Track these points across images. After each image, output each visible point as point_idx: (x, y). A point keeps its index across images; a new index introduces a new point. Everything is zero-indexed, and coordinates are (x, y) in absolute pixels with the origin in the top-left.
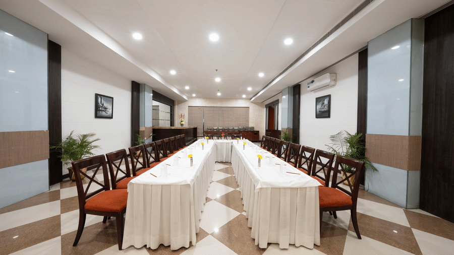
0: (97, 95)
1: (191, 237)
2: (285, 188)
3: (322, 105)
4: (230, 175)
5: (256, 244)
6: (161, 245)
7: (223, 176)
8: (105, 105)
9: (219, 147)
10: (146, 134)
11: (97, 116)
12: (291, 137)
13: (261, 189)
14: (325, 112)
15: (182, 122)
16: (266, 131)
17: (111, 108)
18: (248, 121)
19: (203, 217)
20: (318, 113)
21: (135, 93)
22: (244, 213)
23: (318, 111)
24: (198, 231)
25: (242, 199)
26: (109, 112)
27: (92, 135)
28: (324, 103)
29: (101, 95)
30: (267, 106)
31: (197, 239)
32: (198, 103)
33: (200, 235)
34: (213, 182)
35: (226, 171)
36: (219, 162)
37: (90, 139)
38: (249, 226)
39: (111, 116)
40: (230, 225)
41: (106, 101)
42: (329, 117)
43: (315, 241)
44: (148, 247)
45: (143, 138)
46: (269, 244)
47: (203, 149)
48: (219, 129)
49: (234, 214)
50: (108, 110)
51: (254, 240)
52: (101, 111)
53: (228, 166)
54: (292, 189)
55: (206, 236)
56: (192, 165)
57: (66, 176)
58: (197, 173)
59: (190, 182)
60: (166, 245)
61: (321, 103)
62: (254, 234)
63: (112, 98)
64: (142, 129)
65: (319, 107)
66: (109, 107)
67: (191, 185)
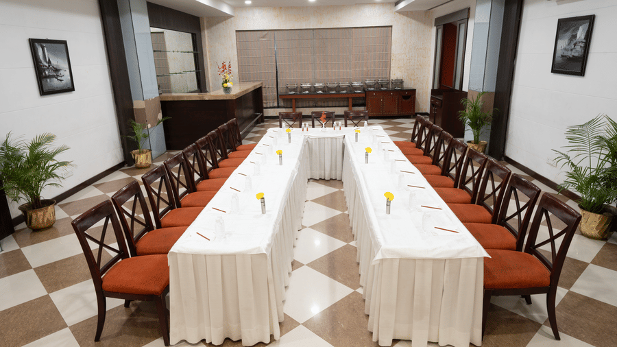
0: (33, 43)
1: (271, 328)
2: (424, 260)
3: (571, 40)
4: (338, 213)
5: (374, 339)
6: (227, 340)
7: (323, 214)
8: (54, 62)
9: (315, 147)
10: (149, 115)
11: (44, 92)
12: (490, 114)
13: (382, 260)
14: (574, 59)
15: (226, 82)
16: (433, 91)
17: (67, 66)
18: (387, 65)
19: (289, 295)
20: (559, 59)
21: (110, 20)
22: (360, 291)
23: (559, 54)
24: (282, 320)
25: (359, 264)
26: (66, 78)
27: (49, 138)
28: (575, 36)
29: (41, 41)
30: (438, 21)
31: (281, 331)
32: (259, 20)
33: (286, 324)
34: (304, 227)
35: (329, 201)
36: (316, 180)
37: (48, 148)
38: (366, 313)
39: (70, 86)
40: (334, 310)
41: (54, 52)
42: (582, 73)
43: (471, 340)
44: (207, 342)
45: (144, 126)
46: (395, 341)
47: (281, 164)
48: (317, 89)
49: (343, 291)
50: (62, 72)
51: (371, 333)
52: (50, 77)
53: (336, 190)
54: (435, 260)
55: (295, 327)
56: (264, 211)
57: (19, 220)
58: (274, 229)
59: (266, 250)
60: (234, 339)
61: (569, 34)
62: (372, 325)
63: (65, 43)
64: (138, 104)
65: (563, 43)
66: (63, 65)
67: (268, 254)
